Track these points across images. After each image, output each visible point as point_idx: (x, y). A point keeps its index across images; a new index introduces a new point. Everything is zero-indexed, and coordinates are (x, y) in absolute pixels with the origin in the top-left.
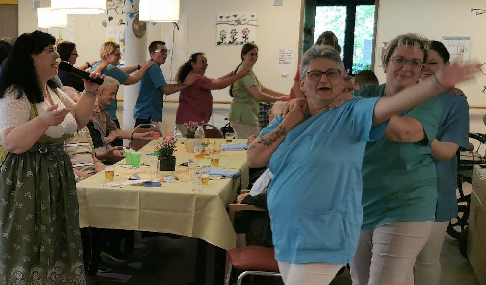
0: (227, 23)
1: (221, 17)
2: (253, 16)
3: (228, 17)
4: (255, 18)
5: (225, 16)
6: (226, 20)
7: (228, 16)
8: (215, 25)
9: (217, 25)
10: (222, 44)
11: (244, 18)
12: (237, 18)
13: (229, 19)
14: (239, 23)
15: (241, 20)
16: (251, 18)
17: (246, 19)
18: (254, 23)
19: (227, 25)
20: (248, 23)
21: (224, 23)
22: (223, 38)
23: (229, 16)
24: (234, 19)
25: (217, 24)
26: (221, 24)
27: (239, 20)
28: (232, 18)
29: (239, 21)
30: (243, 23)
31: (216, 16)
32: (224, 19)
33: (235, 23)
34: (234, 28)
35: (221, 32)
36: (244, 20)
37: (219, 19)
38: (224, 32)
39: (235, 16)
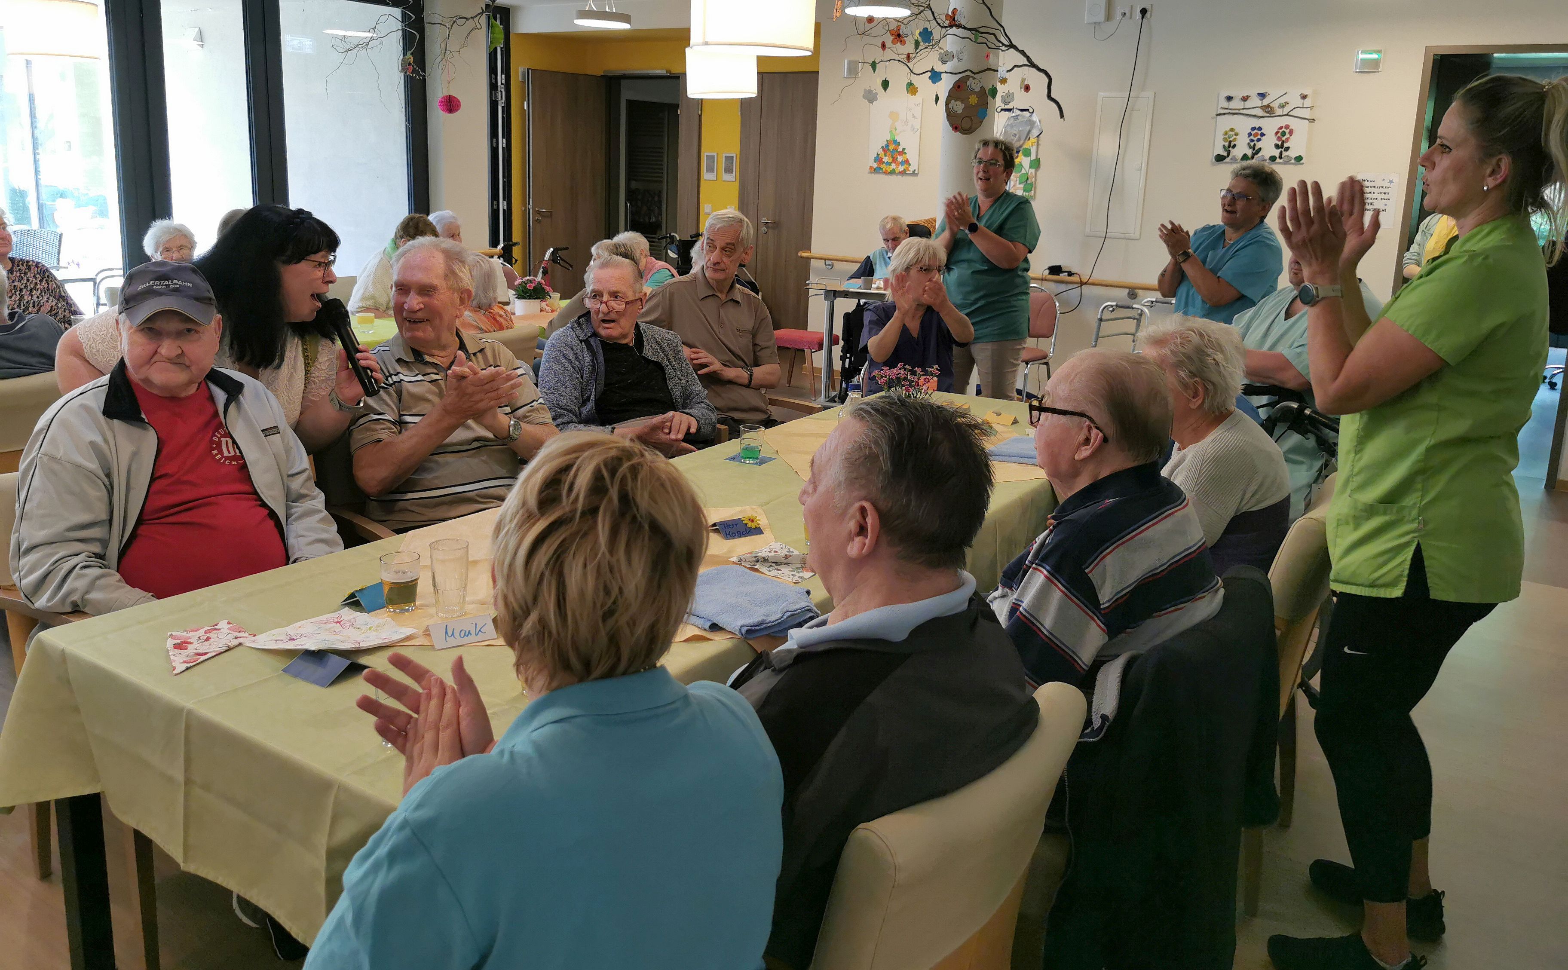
0: (1241, 111)
1: (1229, 99)
2: (1304, 97)
3: (1245, 99)
4: (1308, 102)
5: (1238, 94)
6: (1241, 105)
7: (1245, 95)
8: (1213, 118)
9: (1218, 117)
10: (1227, 160)
11: (1282, 100)
12: (1266, 102)
13: (1248, 104)
14: (1269, 111)
15: (1275, 105)
16: (1300, 103)
17: (1287, 103)
18: (1306, 113)
19: (1242, 116)
20: (1290, 114)
21: (1237, 111)
22: (1229, 147)
23: (1248, 97)
24: (1257, 102)
25: (1218, 115)
26: (1229, 113)
27: (1271, 105)
28: (1255, 102)
29: (1271, 107)
30: (1279, 112)
31: (1219, 94)
32: (1236, 104)
33: (1259, 112)
34: (1256, 123)
35: (1226, 133)
36: (1282, 106)
37: (1225, 104)
38: (1233, 133)
39: (1262, 96)
